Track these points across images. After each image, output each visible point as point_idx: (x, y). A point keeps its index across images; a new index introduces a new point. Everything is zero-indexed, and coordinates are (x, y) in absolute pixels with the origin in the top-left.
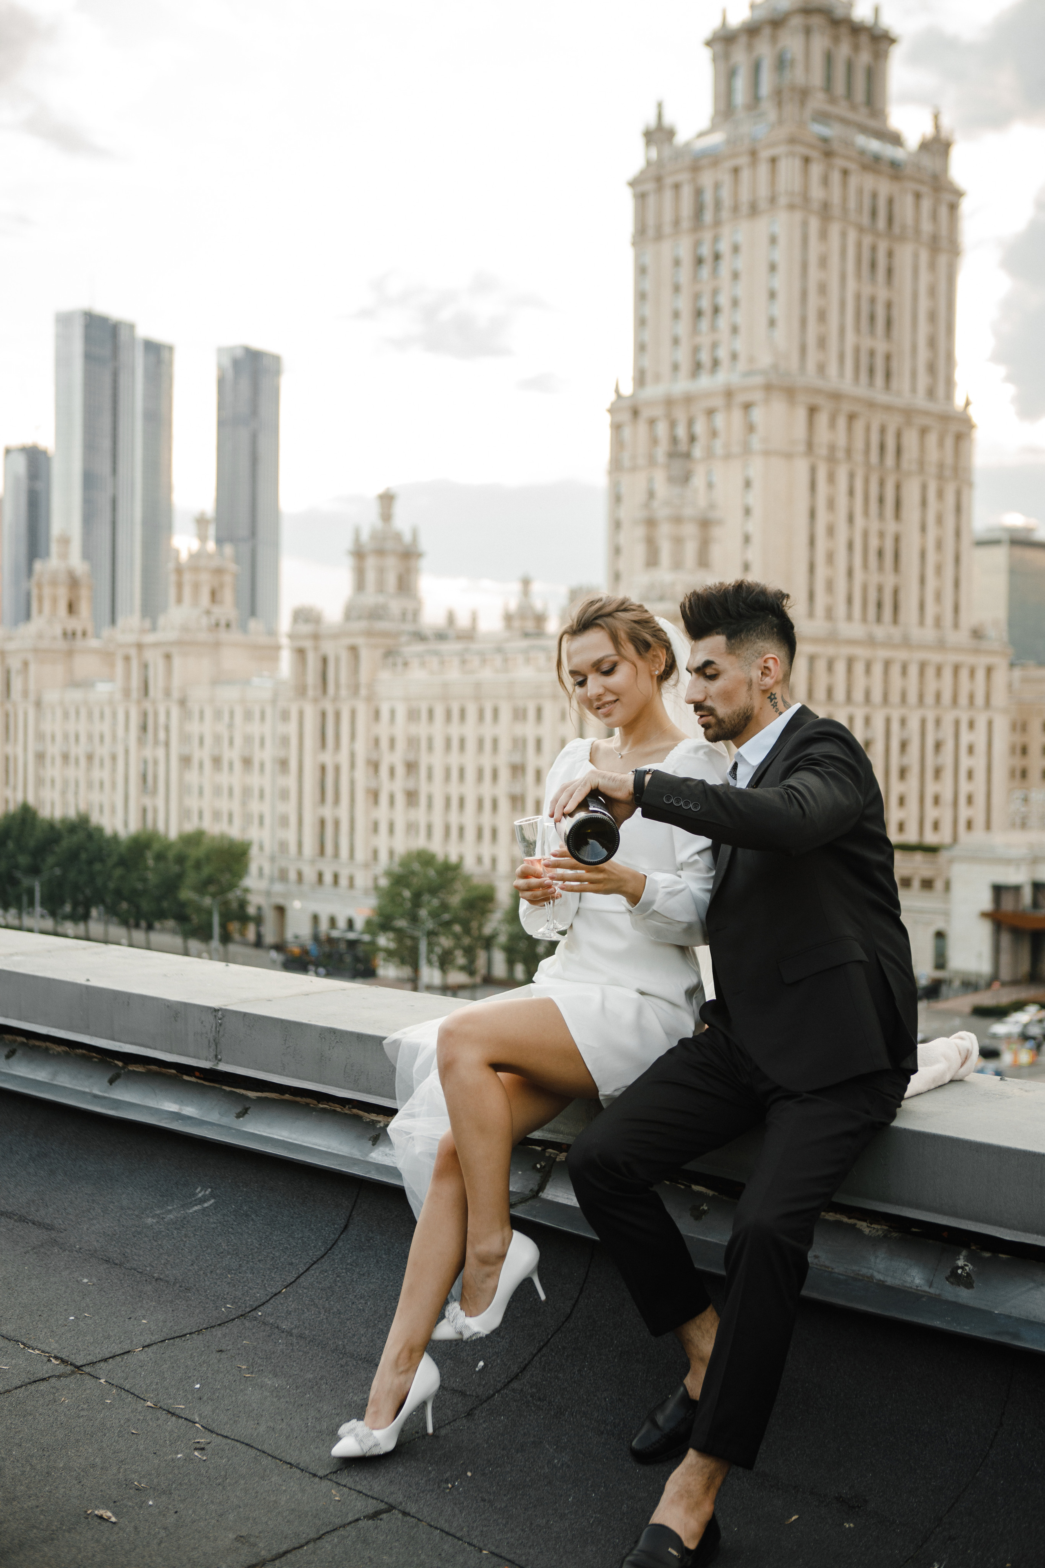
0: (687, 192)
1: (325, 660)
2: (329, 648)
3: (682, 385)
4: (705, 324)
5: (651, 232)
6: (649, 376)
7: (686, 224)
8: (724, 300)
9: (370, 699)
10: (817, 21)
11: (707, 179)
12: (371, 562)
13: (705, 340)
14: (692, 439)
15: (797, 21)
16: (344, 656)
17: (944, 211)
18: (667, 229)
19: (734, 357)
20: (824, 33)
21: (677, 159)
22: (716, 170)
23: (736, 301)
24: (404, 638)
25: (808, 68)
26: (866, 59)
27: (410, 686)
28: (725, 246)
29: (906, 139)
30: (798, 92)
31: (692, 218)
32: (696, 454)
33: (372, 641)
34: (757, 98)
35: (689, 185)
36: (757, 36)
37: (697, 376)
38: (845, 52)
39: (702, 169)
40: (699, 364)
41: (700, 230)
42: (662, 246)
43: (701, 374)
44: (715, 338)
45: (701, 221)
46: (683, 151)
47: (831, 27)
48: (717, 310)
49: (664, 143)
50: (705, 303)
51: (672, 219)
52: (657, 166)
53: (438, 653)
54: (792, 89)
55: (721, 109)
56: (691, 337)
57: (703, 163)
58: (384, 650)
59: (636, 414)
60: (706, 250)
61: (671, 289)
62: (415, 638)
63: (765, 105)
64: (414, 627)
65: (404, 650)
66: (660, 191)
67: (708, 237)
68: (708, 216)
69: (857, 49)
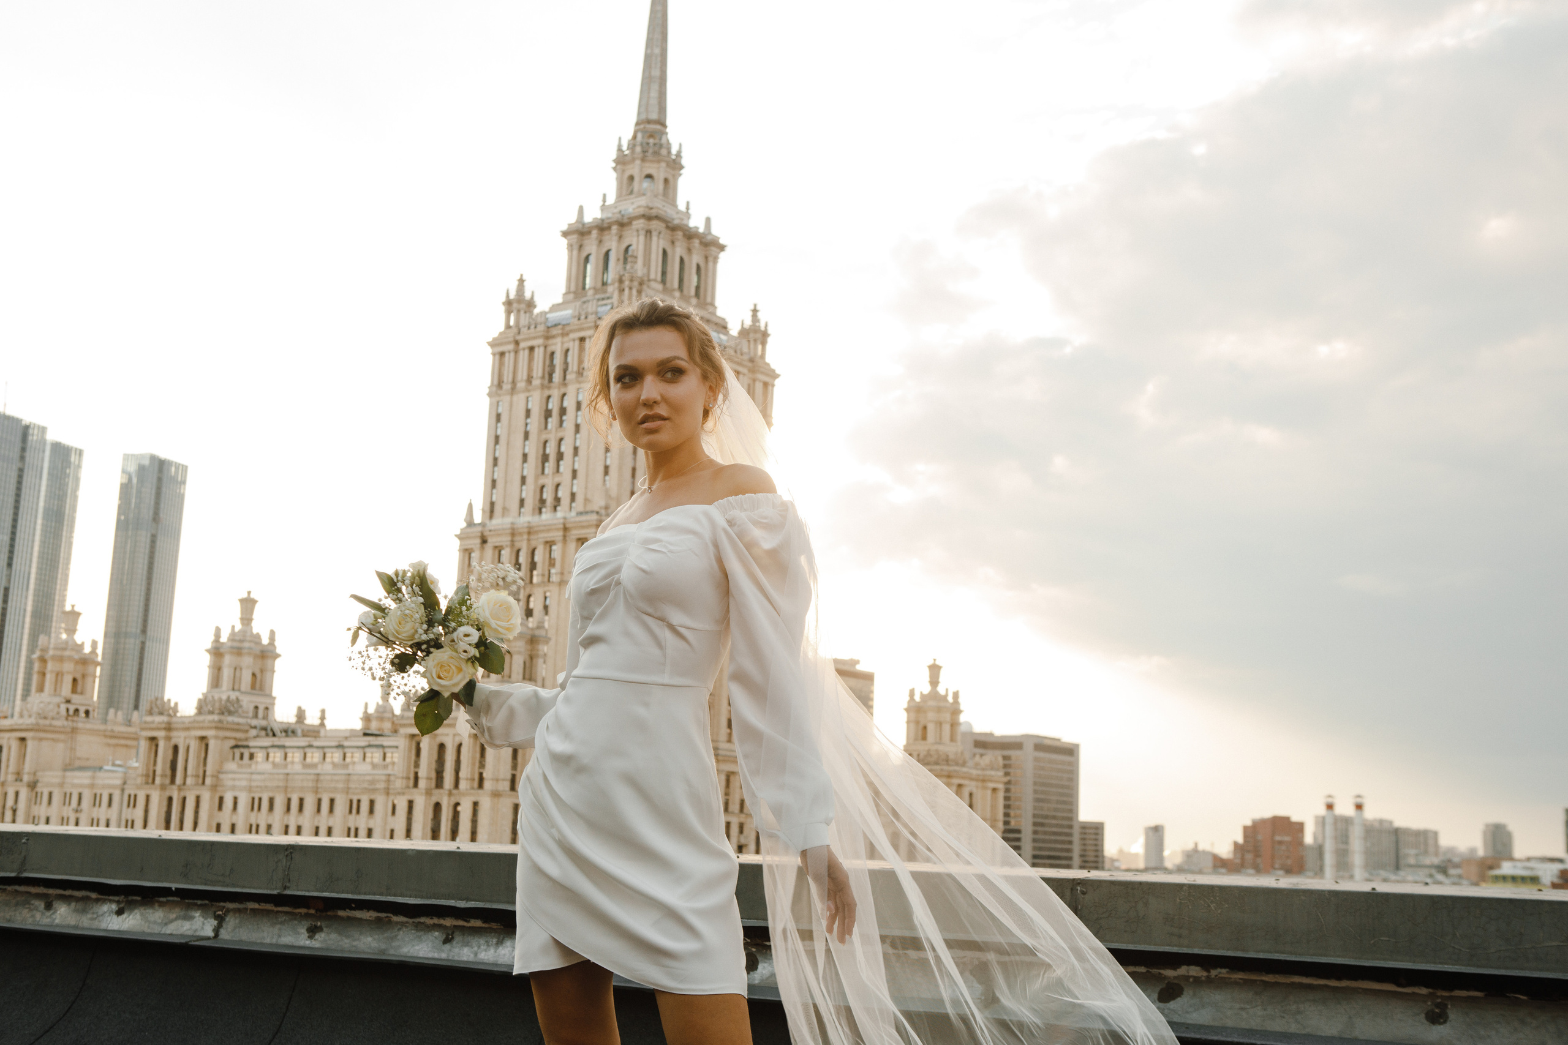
0: (539, 353)
1: (176, 749)
2: (179, 738)
3: (527, 518)
4: (550, 467)
5: (507, 387)
6: (498, 509)
7: (536, 382)
8: (567, 448)
9: (214, 788)
10: (655, 225)
11: (557, 346)
12: (227, 660)
13: (549, 482)
14: (533, 566)
15: (640, 224)
16: (194, 745)
17: (759, 386)
18: (521, 385)
19: (573, 496)
20: (661, 236)
21: (532, 327)
22: (566, 339)
23: (576, 449)
24: (253, 732)
25: (647, 263)
26: (696, 258)
27: (254, 777)
28: (570, 403)
29: (729, 326)
30: (636, 284)
31: (543, 377)
32: (535, 580)
33: (222, 734)
34: (604, 284)
35: (542, 349)
36: (606, 232)
37: (540, 512)
38: (679, 251)
39: (553, 337)
40: (542, 502)
41: (549, 388)
42: (515, 398)
43: (544, 510)
44: (557, 479)
45: (550, 380)
46: (539, 320)
47: (669, 232)
48: (560, 456)
49: (522, 312)
50: (551, 450)
51: (525, 377)
52: (515, 330)
53: (283, 747)
54: (631, 280)
55: (573, 288)
56: (537, 478)
57: (554, 332)
58: (233, 743)
59: (484, 541)
60: (553, 405)
61: (521, 436)
62: (263, 733)
63: (610, 289)
64: (264, 723)
65: (251, 743)
66: (516, 352)
67: (556, 394)
68: (557, 377)
69: (689, 250)
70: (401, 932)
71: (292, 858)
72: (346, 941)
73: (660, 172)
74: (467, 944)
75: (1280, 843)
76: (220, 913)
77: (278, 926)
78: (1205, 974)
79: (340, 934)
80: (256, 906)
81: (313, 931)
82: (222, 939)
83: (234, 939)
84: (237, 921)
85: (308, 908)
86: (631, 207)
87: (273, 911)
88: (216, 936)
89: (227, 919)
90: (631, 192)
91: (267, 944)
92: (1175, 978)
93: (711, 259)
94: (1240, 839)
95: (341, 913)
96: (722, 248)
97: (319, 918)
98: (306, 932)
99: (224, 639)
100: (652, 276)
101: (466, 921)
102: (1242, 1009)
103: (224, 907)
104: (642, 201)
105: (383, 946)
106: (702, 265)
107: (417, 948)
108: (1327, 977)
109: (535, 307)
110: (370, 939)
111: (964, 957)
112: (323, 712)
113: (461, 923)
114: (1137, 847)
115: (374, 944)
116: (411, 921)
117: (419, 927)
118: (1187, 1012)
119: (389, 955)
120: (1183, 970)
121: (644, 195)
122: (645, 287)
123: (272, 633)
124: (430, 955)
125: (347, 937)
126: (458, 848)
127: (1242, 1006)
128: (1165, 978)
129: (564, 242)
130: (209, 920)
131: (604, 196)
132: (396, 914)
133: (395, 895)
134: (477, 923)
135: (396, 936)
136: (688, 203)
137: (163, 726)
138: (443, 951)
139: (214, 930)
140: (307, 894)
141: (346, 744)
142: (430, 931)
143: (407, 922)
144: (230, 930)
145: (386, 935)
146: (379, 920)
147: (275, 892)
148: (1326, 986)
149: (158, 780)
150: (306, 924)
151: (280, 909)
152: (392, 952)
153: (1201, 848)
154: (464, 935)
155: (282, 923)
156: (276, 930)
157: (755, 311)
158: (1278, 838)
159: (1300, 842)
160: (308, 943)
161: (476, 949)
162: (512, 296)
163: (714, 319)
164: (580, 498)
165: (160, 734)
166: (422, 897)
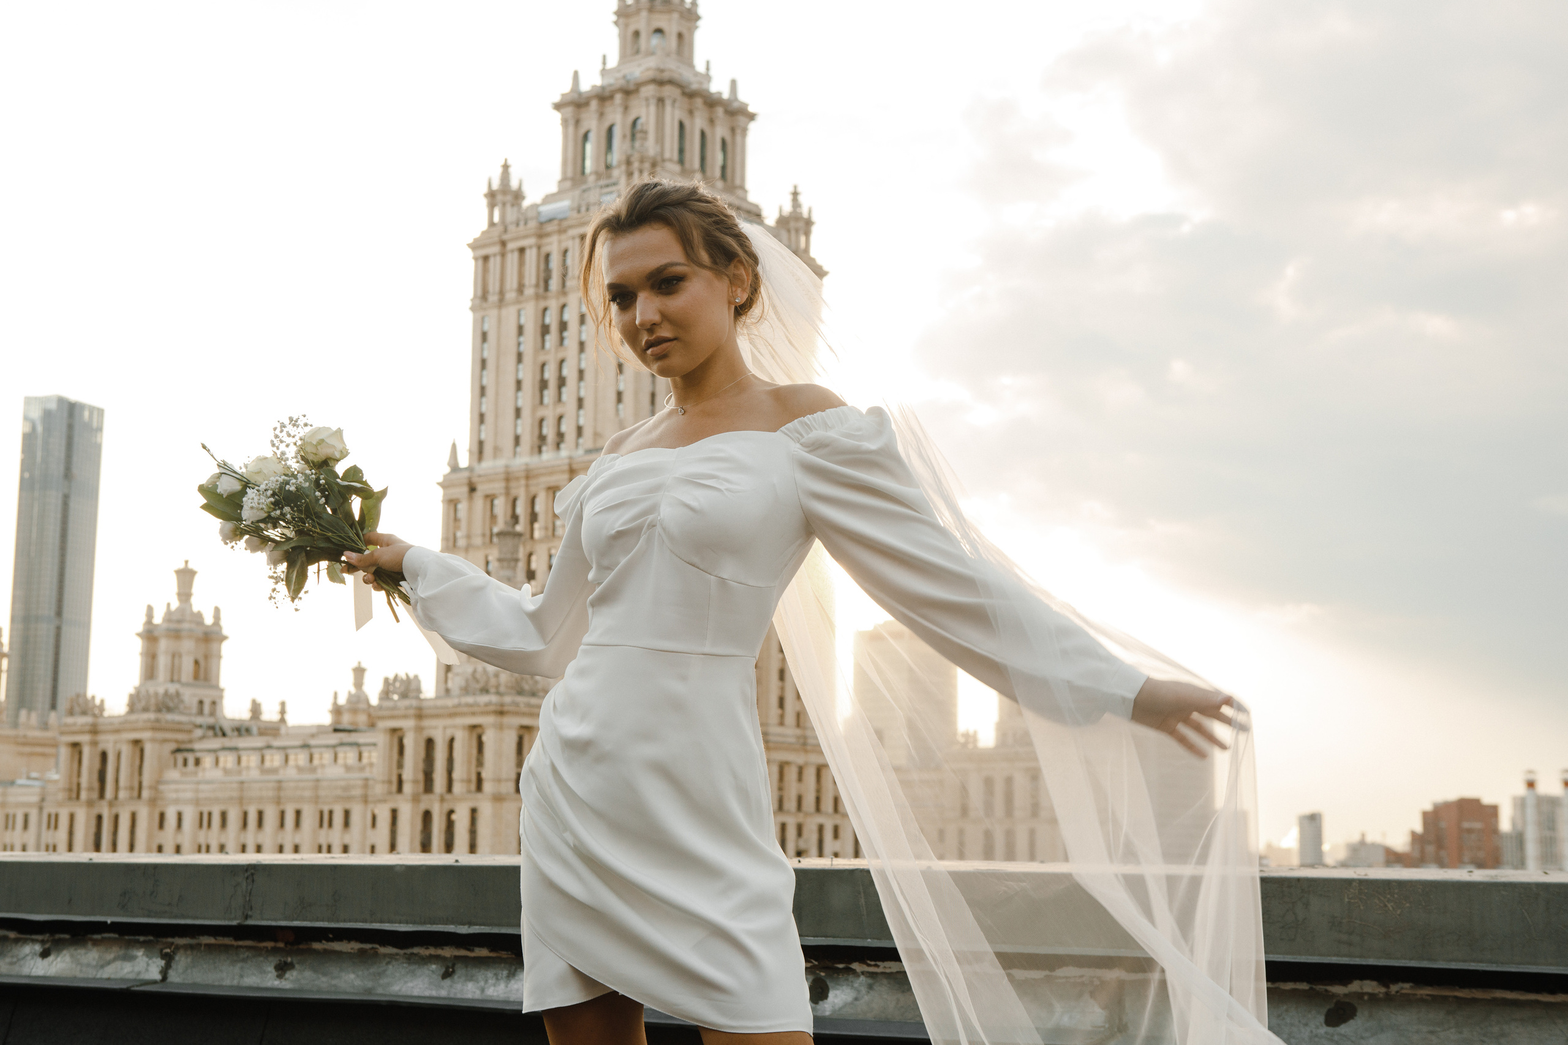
0: (531, 256)
1: (104, 756)
2: (108, 743)
3: (524, 459)
4: (549, 395)
5: (493, 298)
6: (488, 449)
7: (529, 291)
8: (569, 372)
9: (153, 802)
10: (669, 91)
11: (553, 246)
12: (163, 645)
13: (549, 413)
14: (533, 517)
15: (649, 91)
16: (126, 750)
18: (511, 295)
19: (580, 430)
20: (677, 105)
21: (522, 223)
22: (564, 237)
23: (581, 373)
24: (199, 733)
25: (660, 139)
26: (720, 131)
27: (202, 787)
28: (571, 316)
29: (764, 213)
30: (647, 165)
31: (537, 285)
32: (537, 534)
33: (160, 735)
34: (608, 167)
35: (534, 251)
36: (608, 103)
37: (540, 451)
38: (699, 123)
39: (548, 235)
40: (542, 438)
41: (545, 298)
42: (504, 312)
43: (544, 448)
44: (560, 410)
45: (546, 288)
46: (530, 214)
47: (686, 100)
48: (562, 382)
49: (509, 208)
50: (550, 374)
51: (515, 285)
52: (500, 228)
53: (235, 749)
54: (642, 161)
55: (570, 174)
56: (534, 410)
57: (549, 228)
58: (173, 746)
59: (472, 489)
60: (551, 319)
61: (513, 358)
62: (210, 733)
63: (616, 173)
64: (211, 721)
65: (197, 746)
66: (503, 255)
67: (553, 305)
68: (554, 284)
69: (712, 121)
70: (390, 967)
71: (253, 881)
72: (324, 979)
73: (671, 24)
74: (471, 978)
75: (1470, 831)
76: (168, 950)
77: (239, 965)
78: (1383, 990)
79: (315, 971)
80: (211, 940)
81: (282, 969)
82: (172, 983)
83: (186, 982)
84: (189, 960)
85: (276, 941)
86: (638, 70)
87: (232, 946)
88: (164, 978)
89: (177, 958)
90: (637, 52)
91: (226, 986)
92: (1345, 995)
93: (738, 131)
94: (1419, 828)
95: (317, 946)
96: (752, 117)
97: (289, 953)
98: (274, 971)
99: (158, 619)
100: (667, 155)
101: (469, 950)
102: (1432, 1032)
103: (172, 944)
104: (652, 63)
105: (369, 984)
106: (728, 139)
107: (410, 985)
108: (1538, 991)
109: (523, 198)
110: (352, 976)
111: (1082, 976)
112: (283, 704)
113: (463, 952)
114: (1290, 840)
115: (358, 983)
116: (401, 952)
117: (411, 959)
118: (1362, 1038)
119: (377, 994)
120: (1355, 986)
121: (652, 54)
122: (658, 169)
123: (217, 610)
124: (427, 993)
125: (325, 974)
126: (457, 861)
127: (1431, 1028)
128: (1334, 995)
129: (557, 116)
130: (154, 960)
131: (604, 57)
132: (383, 944)
133: (381, 922)
134: (483, 952)
135: (385, 971)
136: (708, 63)
137: (87, 728)
138: (442, 988)
139: (161, 972)
140: (274, 923)
141: (313, 742)
142: (426, 964)
143: (397, 954)
144: (180, 971)
145: (372, 970)
146: (362, 952)
147: (235, 923)
148: (1537, 1002)
149: (84, 795)
150: (274, 960)
151: (240, 943)
152: (380, 991)
153: (1369, 839)
154: (467, 967)
155: (244, 960)
156: (237, 969)
157: (795, 194)
158: (1466, 825)
159: (1494, 830)
160: (277, 983)
161: (482, 983)
162: (496, 186)
163: (744, 205)
164: (588, 432)
165: (84, 739)
166: (414, 923)
